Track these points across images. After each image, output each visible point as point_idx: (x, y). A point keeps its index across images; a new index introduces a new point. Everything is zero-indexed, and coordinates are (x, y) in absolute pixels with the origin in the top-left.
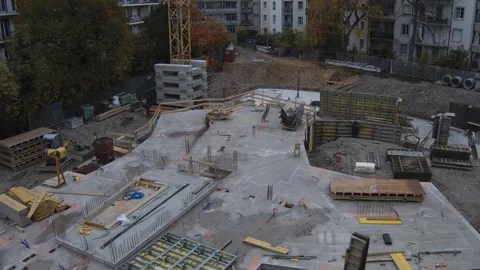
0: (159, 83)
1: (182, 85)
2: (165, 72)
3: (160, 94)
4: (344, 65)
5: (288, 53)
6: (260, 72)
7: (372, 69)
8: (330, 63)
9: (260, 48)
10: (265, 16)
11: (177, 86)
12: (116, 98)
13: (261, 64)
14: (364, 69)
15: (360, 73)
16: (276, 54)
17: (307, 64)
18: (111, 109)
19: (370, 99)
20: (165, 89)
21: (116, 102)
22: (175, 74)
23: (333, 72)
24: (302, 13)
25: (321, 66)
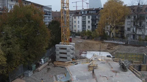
0: (58, 52)
1: (68, 53)
2: (60, 48)
3: (58, 57)
4: (111, 42)
5: (88, 38)
6: (81, 45)
7: (122, 43)
8: (105, 41)
9: (76, 36)
10: (75, 26)
11: (66, 53)
12: (42, 60)
13: (81, 42)
14: (119, 43)
15: (117, 44)
16: (84, 39)
17: (97, 42)
18: (41, 65)
19: (133, 54)
20: (60, 55)
21: (43, 62)
22: (66, 49)
24: (90, 25)
25: (102, 42)
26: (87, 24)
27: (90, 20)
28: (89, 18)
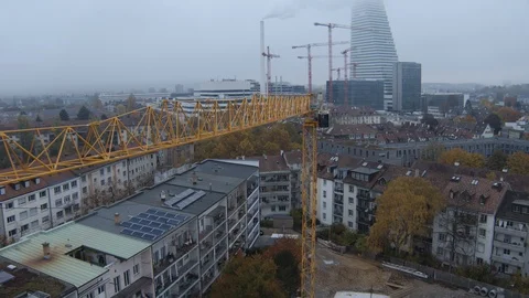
4: (399, 269)
8: (386, 265)
23: (390, 274)
25: (379, 267)
26: (347, 206)
27: (354, 195)
28: (351, 190)
